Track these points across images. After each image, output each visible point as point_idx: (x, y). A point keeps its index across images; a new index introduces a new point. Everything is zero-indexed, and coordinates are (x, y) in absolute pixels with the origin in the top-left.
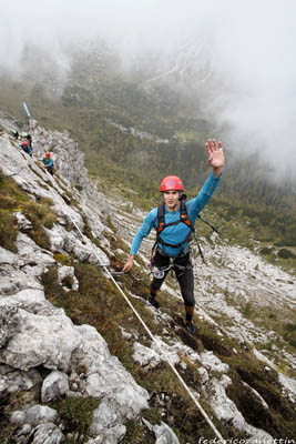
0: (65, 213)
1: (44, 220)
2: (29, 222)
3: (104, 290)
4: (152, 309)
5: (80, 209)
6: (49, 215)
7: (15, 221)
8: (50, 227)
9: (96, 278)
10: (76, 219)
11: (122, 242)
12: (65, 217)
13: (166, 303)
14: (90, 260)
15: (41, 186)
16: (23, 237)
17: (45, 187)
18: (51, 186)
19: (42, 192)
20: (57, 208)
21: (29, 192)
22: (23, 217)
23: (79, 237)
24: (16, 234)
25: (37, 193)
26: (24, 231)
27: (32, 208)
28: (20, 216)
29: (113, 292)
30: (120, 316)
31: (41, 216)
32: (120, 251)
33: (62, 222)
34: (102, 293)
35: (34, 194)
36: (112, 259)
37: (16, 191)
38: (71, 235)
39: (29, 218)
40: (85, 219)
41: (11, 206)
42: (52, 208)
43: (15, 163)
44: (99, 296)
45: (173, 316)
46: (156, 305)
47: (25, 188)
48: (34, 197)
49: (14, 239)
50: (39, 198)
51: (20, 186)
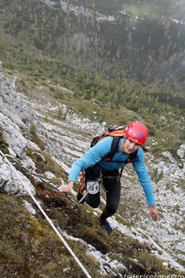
3: (28, 230)
4: (96, 255)
9: (15, 214)
11: (53, 163)
13: (115, 246)
14: (7, 189)
29: (41, 234)
30: (51, 265)
32: (50, 175)
34: (25, 235)
36: (39, 186)
44: (20, 239)
45: (127, 264)
46: (103, 249)
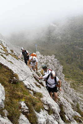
0: (49, 102)
1: (36, 107)
2: (27, 108)
5: (59, 100)
6: (39, 104)
7: (20, 107)
8: (39, 111)
10: (55, 106)
12: (48, 105)
15: (37, 85)
16: (23, 117)
17: (39, 86)
18: (43, 85)
19: (37, 89)
20: (44, 99)
21: (30, 89)
22: (25, 104)
23: (56, 119)
24: (19, 115)
25: (34, 90)
26: (24, 113)
27: (30, 99)
28: (23, 104)
31: (34, 104)
33: (47, 108)
35: (33, 90)
37: (24, 89)
38: (51, 118)
39: (27, 105)
40: (61, 106)
41: (20, 98)
42: (41, 99)
43: (26, 74)
47: (28, 87)
48: (32, 92)
49: (18, 118)
50: (35, 93)
51: (26, 86)
